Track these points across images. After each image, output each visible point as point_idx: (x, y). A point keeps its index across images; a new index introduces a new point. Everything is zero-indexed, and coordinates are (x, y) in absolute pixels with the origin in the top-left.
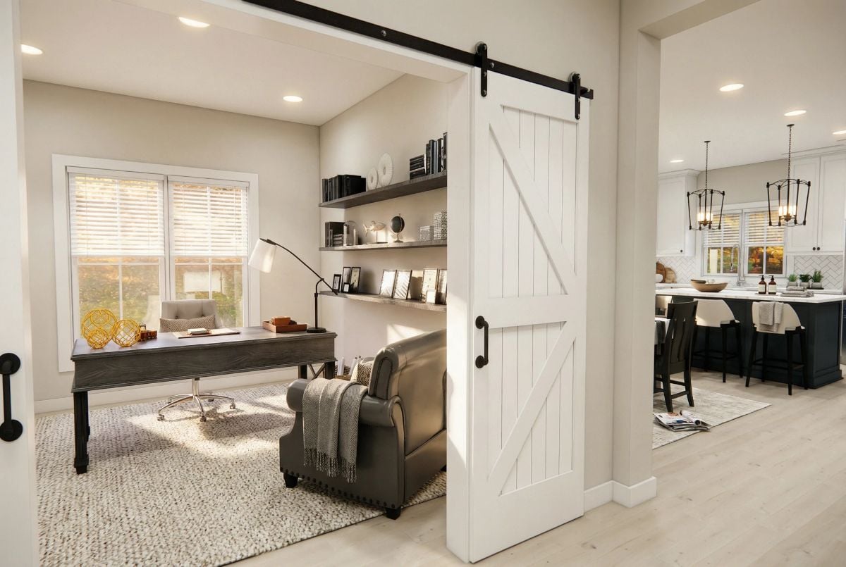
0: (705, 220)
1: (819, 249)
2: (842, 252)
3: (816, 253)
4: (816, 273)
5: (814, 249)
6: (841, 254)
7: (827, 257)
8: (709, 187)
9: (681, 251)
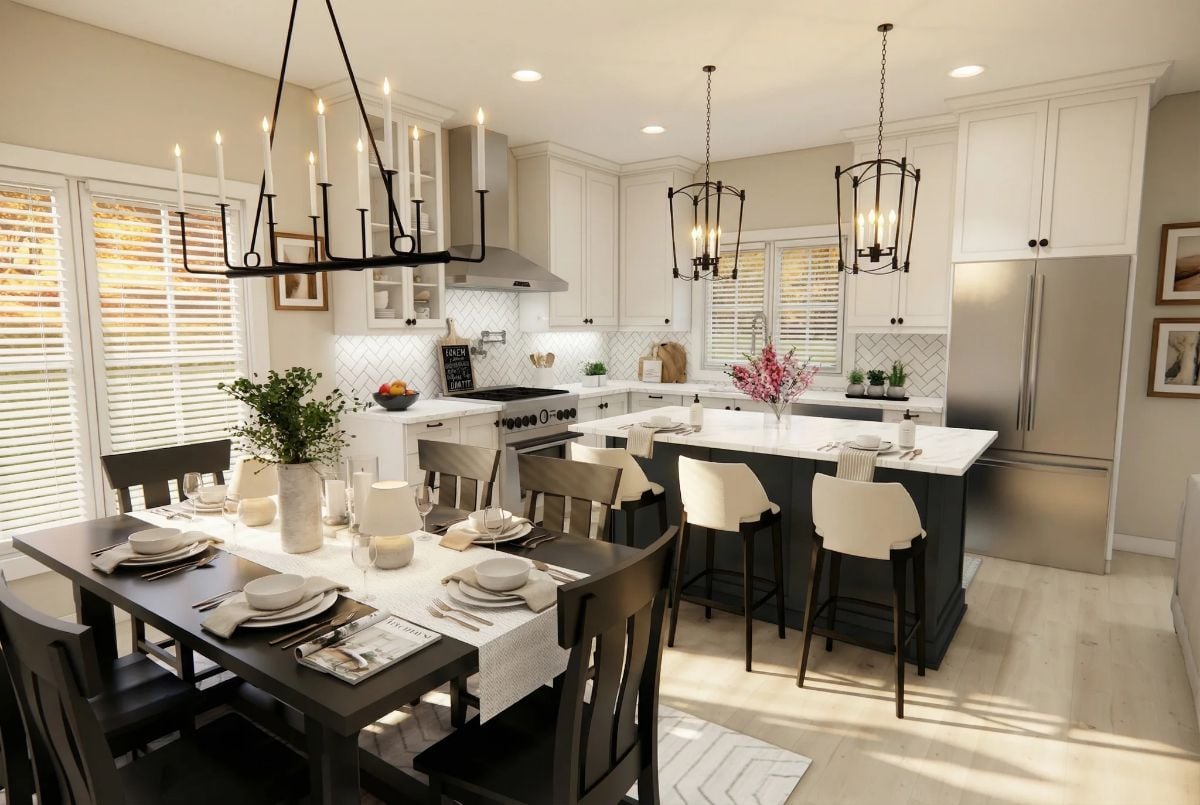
0: (706, 256)
1: (901, 321)
2: (946, 327)
3: (896, 329)
4: (895, 368)
5: (893, 321)
6: (943, 332)
7: (910, 337)
8: (713, 179)
9: (667, 321)
